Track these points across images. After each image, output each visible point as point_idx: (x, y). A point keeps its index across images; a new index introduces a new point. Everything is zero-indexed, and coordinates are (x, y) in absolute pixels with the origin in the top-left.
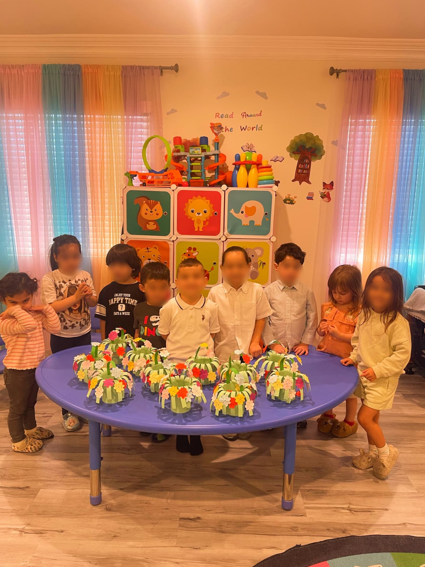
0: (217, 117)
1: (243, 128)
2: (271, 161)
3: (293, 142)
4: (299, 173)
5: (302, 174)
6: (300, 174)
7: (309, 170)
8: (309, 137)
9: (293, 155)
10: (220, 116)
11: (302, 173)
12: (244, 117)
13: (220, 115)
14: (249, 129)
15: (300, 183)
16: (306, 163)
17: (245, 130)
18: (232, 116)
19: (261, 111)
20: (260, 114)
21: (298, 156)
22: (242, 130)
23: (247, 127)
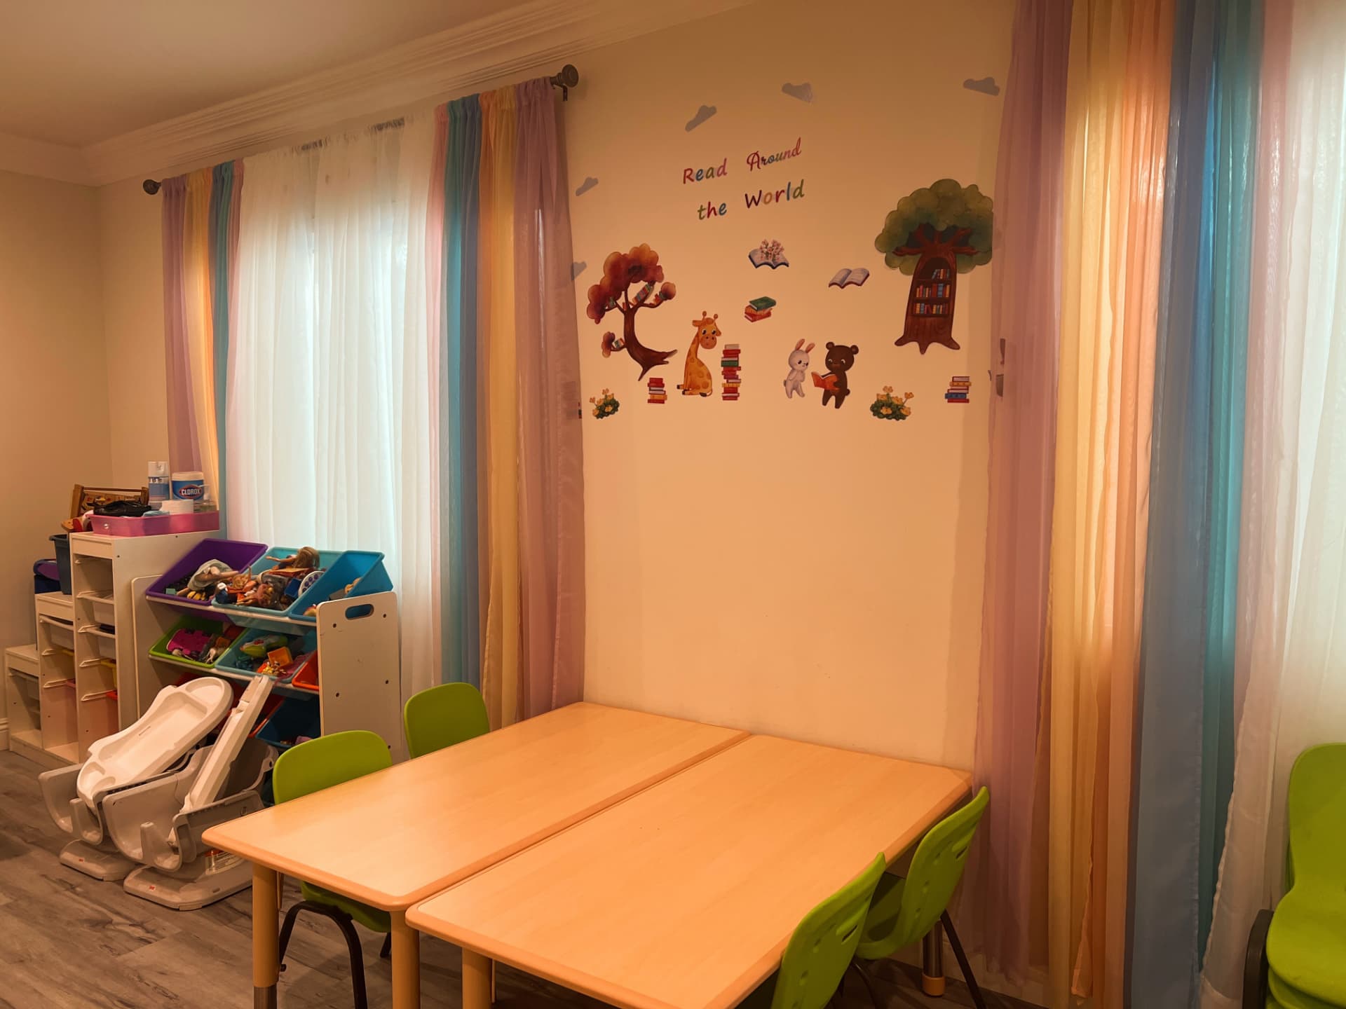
0: (687, 180)
1: (753, 198)
2: (830, 285)
3: (896, 220)
4: (920, 316)
5: (929, 319)
6: (922, 320)
7: (949, 302)
8: (945, 192)
9: (897, 261)
10: (693, 177)
11: (929, 314)
12: (755, 166)
13: (695, 171)
14: (768, 197)
15: (923, 350)
16: (941, 281)
17: (757, 204)
18: (722, 171)
19: (800, 139)
20: (797, 149)
21: (912, 261)
22: (749, 206)
23: (764, 194)
